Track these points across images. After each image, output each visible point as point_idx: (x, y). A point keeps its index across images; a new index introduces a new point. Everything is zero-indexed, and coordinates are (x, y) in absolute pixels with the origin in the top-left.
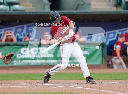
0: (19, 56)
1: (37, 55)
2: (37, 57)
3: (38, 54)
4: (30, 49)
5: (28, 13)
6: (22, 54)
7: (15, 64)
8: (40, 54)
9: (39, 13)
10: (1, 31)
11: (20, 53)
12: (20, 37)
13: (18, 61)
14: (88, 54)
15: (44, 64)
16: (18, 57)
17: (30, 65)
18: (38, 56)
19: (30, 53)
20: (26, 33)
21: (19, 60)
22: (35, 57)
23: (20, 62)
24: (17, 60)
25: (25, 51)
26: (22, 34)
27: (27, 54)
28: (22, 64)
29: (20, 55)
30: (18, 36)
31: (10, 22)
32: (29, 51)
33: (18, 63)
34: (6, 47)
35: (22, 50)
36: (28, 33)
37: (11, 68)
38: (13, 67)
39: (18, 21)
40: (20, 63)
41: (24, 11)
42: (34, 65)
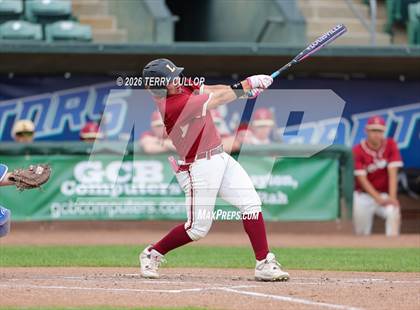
0: (69, 188)
1: (127, 186)
2: (128, 192)
3: (130, 182)
4: (104, 167)
5: (101, 49)
6: (78, 183)
7: (56, 215)
8: (137, 184)
9: (137, 47)
10: (13, 107)
11: (73, 178)
12: (74, 128)
13: (65, 205)
14: (295, 184)
15: (151, 217)
16: (64, 190)
17: (104, 217)
18: (130, 188)
19: (106, 180)
20: (95, 112)
21: (67, 202)
22: (120, 191)
23: (73, 208)
24: (61, 203)
25: (86, 172)
26: (83, 115)
27: (94, 183)
28: (78, 214)
29: (73, 184)
30: (67, 124)
31: (41, 76)
32: (103, 173)
33: (65, 212)
34: (28, 158)
35: (80, 169)
36: (102, 113)
37: (42, 228)
38: (49, 225)
39: (68, 75)
40: (71, 211)
41: (89, 40)
42: (118, 217)
